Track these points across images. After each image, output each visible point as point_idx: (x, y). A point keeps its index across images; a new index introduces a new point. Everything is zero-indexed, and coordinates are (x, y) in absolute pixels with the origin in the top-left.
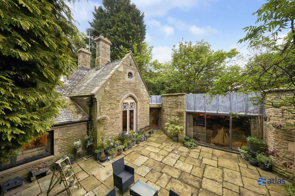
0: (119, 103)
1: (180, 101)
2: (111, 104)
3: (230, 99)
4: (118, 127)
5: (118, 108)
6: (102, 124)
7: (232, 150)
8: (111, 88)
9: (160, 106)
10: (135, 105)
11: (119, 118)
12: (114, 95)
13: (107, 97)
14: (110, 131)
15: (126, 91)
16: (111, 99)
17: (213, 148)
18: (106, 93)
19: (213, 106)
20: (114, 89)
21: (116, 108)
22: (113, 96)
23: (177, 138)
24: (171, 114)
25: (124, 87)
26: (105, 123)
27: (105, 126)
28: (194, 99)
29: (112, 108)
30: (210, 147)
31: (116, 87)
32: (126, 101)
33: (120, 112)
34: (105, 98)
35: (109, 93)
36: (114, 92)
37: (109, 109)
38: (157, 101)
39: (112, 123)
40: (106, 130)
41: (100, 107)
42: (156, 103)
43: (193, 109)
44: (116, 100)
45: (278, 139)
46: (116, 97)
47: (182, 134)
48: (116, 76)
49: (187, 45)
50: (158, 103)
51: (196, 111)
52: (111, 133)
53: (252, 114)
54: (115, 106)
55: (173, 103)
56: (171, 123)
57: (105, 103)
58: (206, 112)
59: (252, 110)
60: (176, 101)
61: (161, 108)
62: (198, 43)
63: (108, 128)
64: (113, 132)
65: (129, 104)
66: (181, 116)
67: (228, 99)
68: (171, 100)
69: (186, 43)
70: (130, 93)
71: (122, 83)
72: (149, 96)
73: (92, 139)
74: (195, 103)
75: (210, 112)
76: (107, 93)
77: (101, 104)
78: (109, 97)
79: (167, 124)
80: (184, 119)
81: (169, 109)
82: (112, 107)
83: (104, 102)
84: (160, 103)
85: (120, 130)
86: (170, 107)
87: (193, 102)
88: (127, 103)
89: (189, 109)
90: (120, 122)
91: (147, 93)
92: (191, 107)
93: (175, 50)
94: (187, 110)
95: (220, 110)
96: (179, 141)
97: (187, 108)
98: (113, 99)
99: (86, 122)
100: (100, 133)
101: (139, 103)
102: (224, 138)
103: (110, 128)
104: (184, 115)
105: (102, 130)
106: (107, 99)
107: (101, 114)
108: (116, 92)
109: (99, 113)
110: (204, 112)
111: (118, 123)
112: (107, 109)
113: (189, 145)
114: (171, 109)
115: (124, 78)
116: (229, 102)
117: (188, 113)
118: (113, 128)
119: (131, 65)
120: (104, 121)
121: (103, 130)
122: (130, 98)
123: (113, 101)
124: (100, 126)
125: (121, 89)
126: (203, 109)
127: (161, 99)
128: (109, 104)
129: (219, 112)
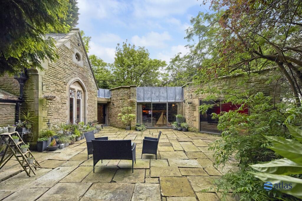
0: (66, 86)
1: (132, 92)
2: (57, 84)
3: (167, 91)
4: (64, 115)
5: (65, 92)
6: (45, 107)
7: (168, 127)
8: (57, 64)
9: (108, 100)
10: (83, 94)
11: (66, 104)
12: (60, 74)
13: (52, 74)
14: (55, 118)
15: (74, 74)
16: (56, 78)
17: (157, 129)
18: (50, 67)
19: (157, 97)
20: (60, 67)
21: (62, 91)
22: (58, 75)
23: (129, 126)
24: (124, 106)
25: (71, 68)
26: (49, 106)
27: (49, 110)
28: (143, 91)
29: (58, 90)
30: (155, 129)
31: (62, 65)
32: (73, 86)
33: (67, 97)
34: (50, 75)
35: (54, 69)
36: (60, 71)
37: (54, 90)
38: (105, 95)
39: (58, 109)
40: (50, 116)
41: (42, 83)
42: (104, 97)
43: (143, 99)
44: (62, 81)
45: (190, 111)
46: (62, 77)
47: (134, 122)
48: (62, 51)
49: (130, 47)
50: (106, 97)
51: (145, 101)
52: (56, 121)
53: (178, 101)
54: (61, 88)
55: (125, 95)
56: (124, 113)
57: (49, 80)
58: (152, 101)
59: (178, 99)
60: (127, 93)
61: (110, 102)
62: (140, 48)
63: (52, 113)
64: (59, 121)
65: (77, 91)
66: (134, 106)
67: (166, 91)
68: (123, 92)
69: (130, 45)
70: (78, 78)
71: (69, 62)
72: (97, 89)
73: (29, 126)
74: (144, 95)
75: (155, 101)
76: (51, 69)
77: (44, 80)
78: (54, 75)
79: (119, 114)
80: (135, 108)
81: (121, 101)
82: (57, 88)
83: (48, 78)
84: (109, 97)
85: (67, 119)
86: (122, 98)
87: (143, 94)
88: (74, 89)
89: (140, 100)
90: (67, 110)
91: (95, 84)
92: (141, 98)
93: (119, 49)
94: (138, 101)
95: (161, 99)
96: (131, 128)
97: (138, 99)
98: (59, 79)
99: (15, 104)
100: (42, 118)
101: (87, 93)
102: (163, 120)
103: (55, 114)
104: (135, 105)
105: (44, 115)
106: (51, 75)
107: (44, 93)
108: (62, 71)
109: (41, 91)
110: (151, 101)
111: (65, 110)
112: (52, 89)
113: (141, 129)
114: (123, 101)
115: (71, 57)
116: (166, 93)
117: (139, 104)
118: (59, 116)
119: (79, 46)
120: (48, 104)
121: (47, 115)
122: (77, 84)
123: (59, 82)
124: (43, 110)
125: (68, 69)
126: (150, 99)
127: (109, 93)
128: (55, 83)
129: (160, 101)
